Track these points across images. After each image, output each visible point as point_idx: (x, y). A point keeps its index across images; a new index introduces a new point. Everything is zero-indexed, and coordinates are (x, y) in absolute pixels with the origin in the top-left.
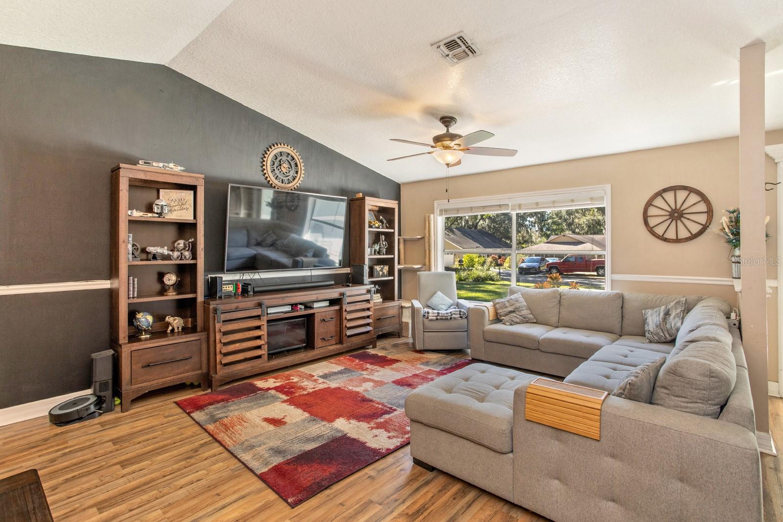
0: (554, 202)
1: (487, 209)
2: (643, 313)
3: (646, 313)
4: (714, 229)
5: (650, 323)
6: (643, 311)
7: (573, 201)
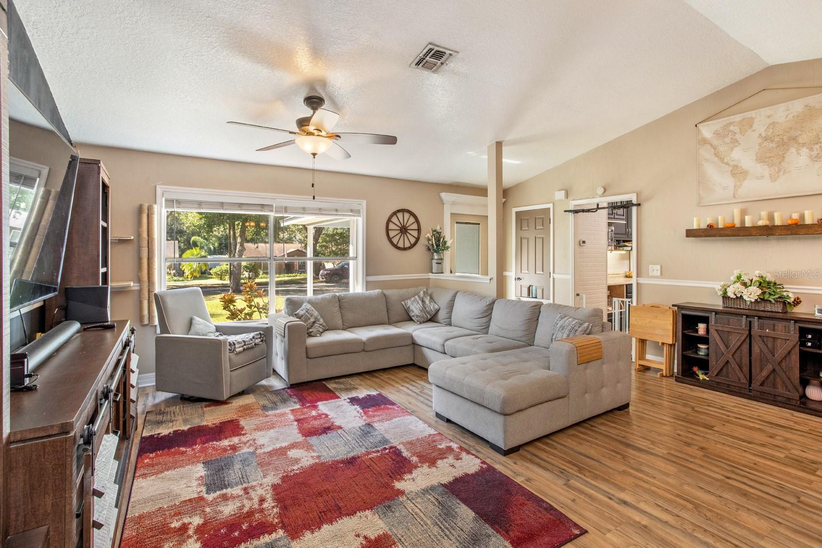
0: (320, 209)
1: (244, 207)
2: (403, 304)
3: (406, 303)
4: (423, 241)
5: (414, 310)
6: (403, 303)
7: (337, 210)
